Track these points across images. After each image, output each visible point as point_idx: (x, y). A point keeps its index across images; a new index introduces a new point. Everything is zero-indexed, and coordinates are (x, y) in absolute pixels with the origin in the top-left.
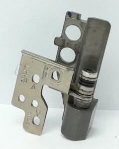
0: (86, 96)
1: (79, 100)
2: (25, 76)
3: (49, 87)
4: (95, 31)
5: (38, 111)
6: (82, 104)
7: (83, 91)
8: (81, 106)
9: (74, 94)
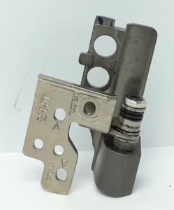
0: (133, 134)
1: (123, 141)
2: (43, 111)
3: (80, 125)
4: (136, 42)
5: (64, 161)
6: (127, 145)
7: (128, 127)
8: (126, 148)
9: (116, 132)
